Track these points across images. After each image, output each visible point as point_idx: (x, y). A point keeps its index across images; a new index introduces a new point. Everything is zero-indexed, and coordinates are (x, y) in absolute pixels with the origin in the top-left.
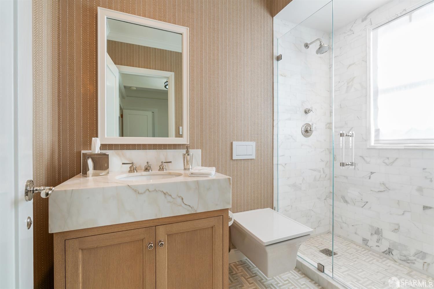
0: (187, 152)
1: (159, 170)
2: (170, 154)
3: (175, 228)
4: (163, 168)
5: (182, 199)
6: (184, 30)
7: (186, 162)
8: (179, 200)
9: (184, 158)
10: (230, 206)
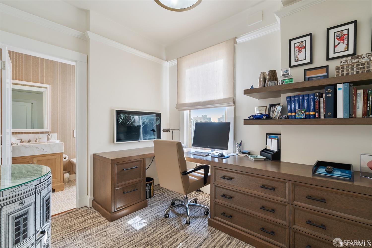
0: (49, 135)
1: (35, 142)
2: (40, 136)
3: (41, 158)
4: (37, 141)
5: (43, 149)
6: (48, 86)
7: (48, 139)
8: (42, 150)
9: (47, 137)
10: (63, 152)
